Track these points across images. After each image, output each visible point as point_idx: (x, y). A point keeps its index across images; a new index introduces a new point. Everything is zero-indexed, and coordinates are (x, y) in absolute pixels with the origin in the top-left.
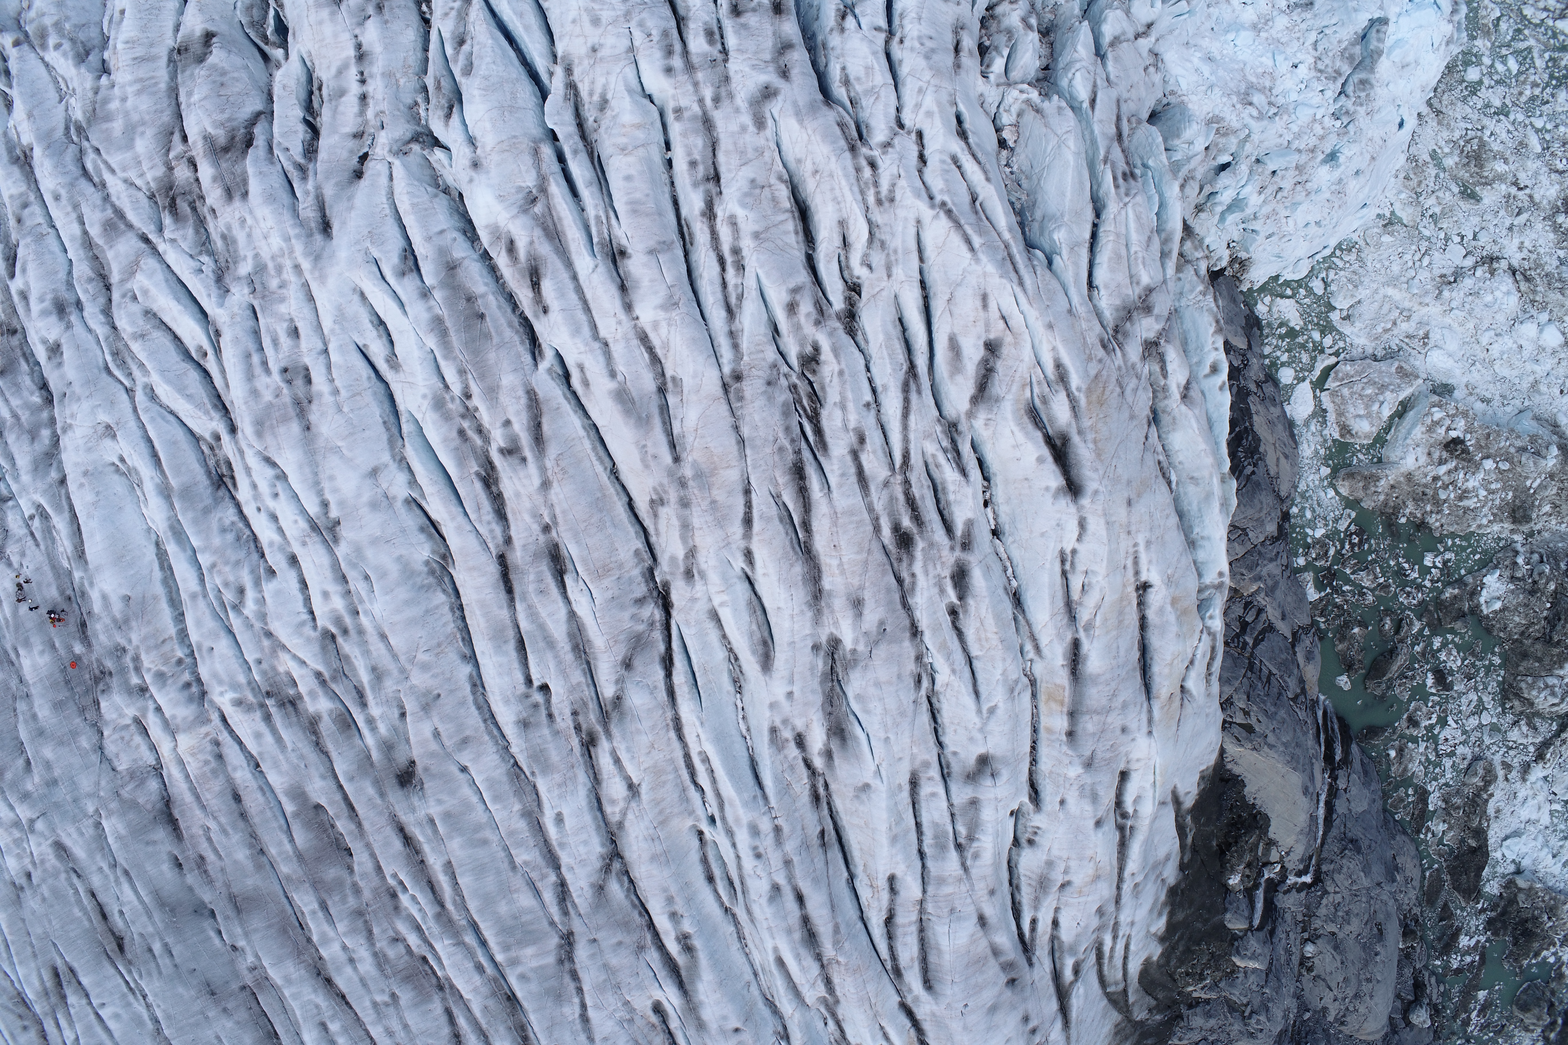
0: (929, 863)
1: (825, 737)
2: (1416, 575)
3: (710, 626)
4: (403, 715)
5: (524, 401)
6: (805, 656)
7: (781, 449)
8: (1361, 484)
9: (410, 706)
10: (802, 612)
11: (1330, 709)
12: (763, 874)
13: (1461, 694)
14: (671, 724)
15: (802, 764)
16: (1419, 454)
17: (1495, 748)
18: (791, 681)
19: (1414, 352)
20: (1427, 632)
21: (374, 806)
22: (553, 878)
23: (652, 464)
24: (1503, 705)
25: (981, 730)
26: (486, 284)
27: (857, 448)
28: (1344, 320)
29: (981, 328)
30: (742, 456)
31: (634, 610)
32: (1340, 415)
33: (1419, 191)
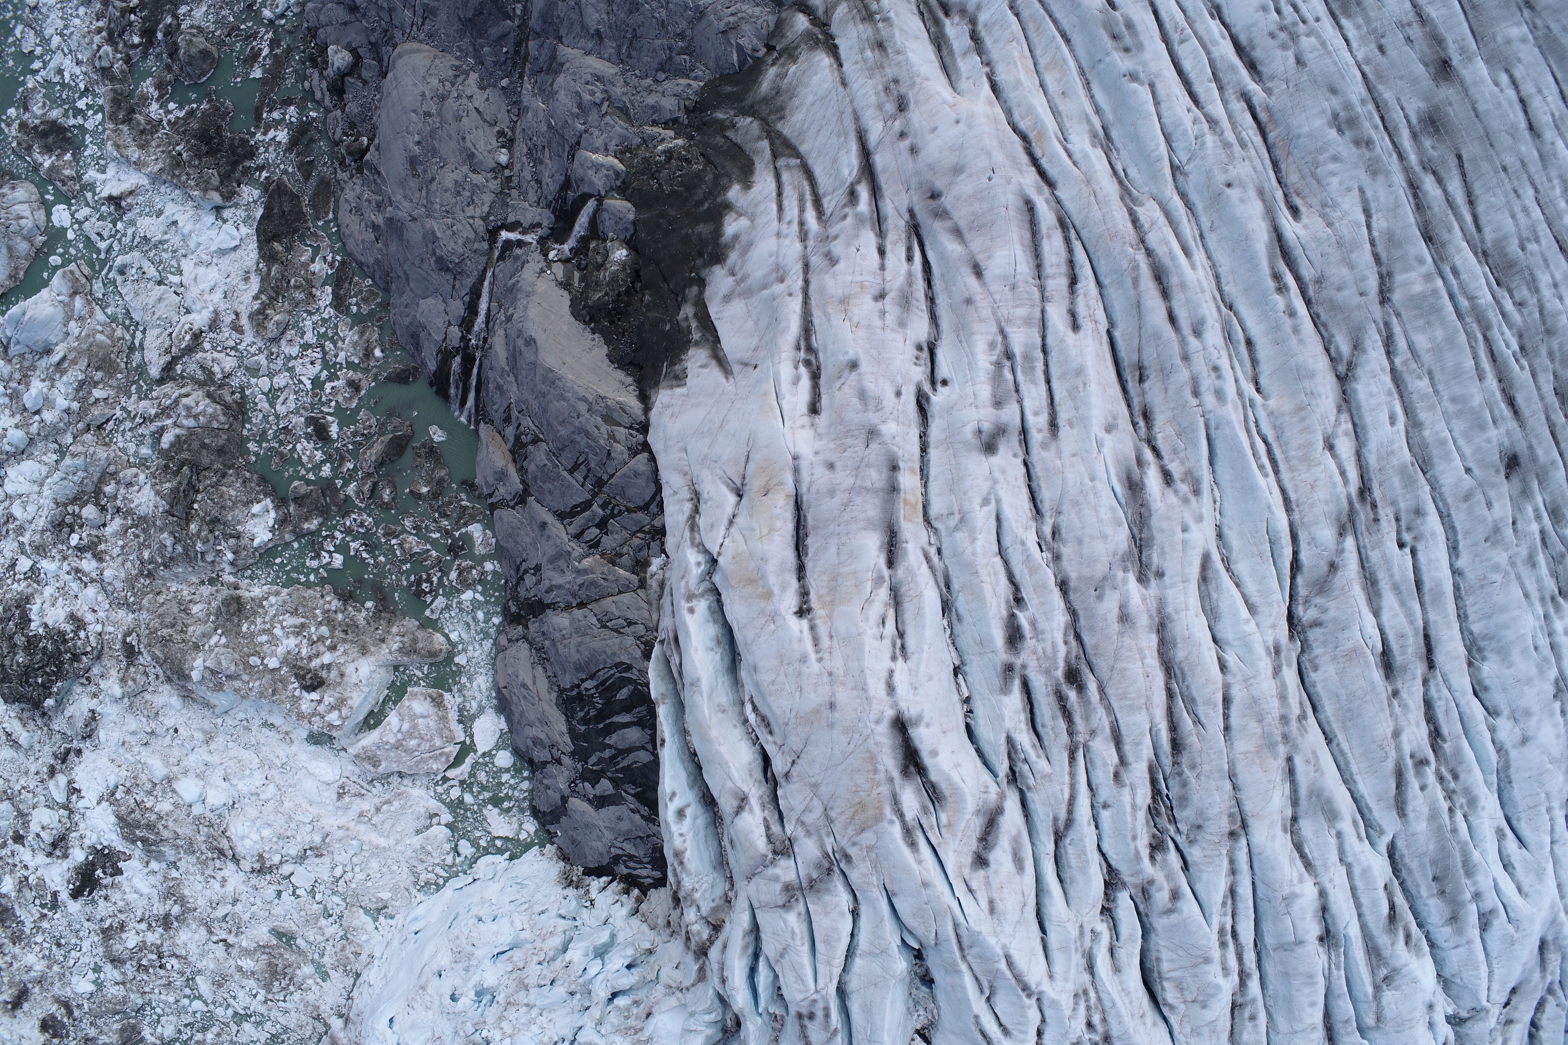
0: (1039, 341)
1: (1146, 481)
2: (353, 545)
3: (1255, 599)
4: (1514, 523)
5: (1409, 808)
6: (1171, 567)
7: (1193, 767)
8: (420, 645)
9: (1509, 532)
10: (1177, 613)
11: (455, 406)
12: (1212, 350)
13: (296, 412)
14: (1294, 506)
15: (1164, 453)
16: (354, 676)
17: (253, 350)
18: (1185, 543)
20: (339, 483)
21: (1537, 436)
22: (1398, 361)
23: (1310, 756)
24: (244, 397)
25: (995, 482)
26: (1426, 905)
27: (1122, 769)
28: (437, 815)
29: (995, 882)
30: (1232, 764)
31: (1324, 617)
32: (444, 719)
33: (344, 942)
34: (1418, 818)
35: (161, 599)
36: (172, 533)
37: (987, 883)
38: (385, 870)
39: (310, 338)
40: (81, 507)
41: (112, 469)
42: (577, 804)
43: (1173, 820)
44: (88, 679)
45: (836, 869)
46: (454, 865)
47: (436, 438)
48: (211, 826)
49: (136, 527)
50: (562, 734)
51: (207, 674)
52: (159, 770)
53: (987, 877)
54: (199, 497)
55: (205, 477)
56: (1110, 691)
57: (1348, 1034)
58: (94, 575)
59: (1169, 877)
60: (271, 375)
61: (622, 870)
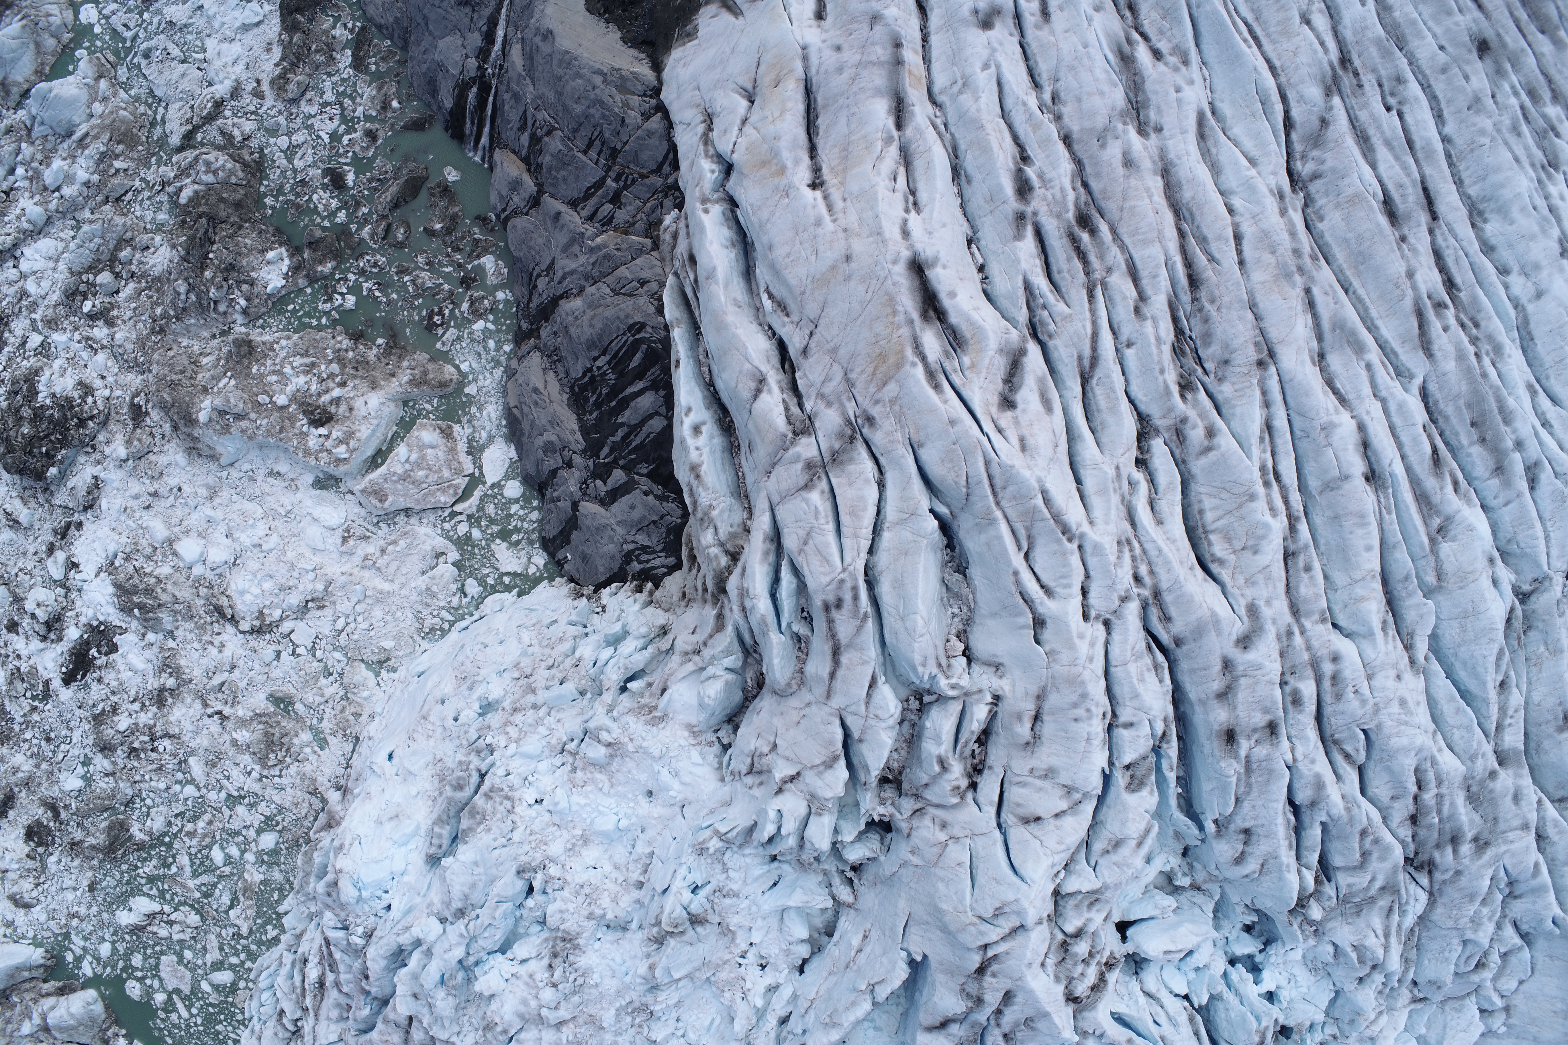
1: (1137, 56)
2: (365, 285)
4: (1493, 96)
5: (1435, 347)
6: (1168, 122)
7: (1212, 301)
8: (431, 376)
9: (1489, 102)
10: (1179, 159)
11: (470, 145)
14: (1279, 70)
15: (1151, 35)
16: (363, 409)
17: (272, 113)
18: (1179, 101)
19: (361, 522)
20: (353, 227)
21: (1503, 27)
23: (1328, 288)
25: (994, 51)
26: (1469, 455)
27: (1141, 304)
28: (443, 554)
29: (1024, 420)
30: (1251, 294)
31: (1322, 168)
32: (452, 450)
33: (344, 703)
34: (1445, 357)
35: (171, 353)
36: (186, 279)
37: (1016, 422)
38: (389, 618)
39: (329, 96)
40: (96, 275)
41: (129, 235)
42: (588, 507)
43: (1200, 361)
44: (94, 447)
45: (858, 436)
46: (460, 607)
47: (451, 178)
48: (211, 587)
49: (149, 288)
50: (573, 432)
51: (215, 416)
52: (159, 530)
53: (1016, 419)
54: (215, 247)
55: (222, 229)
56: (1122, 230)
57: (1410, 595)
58: (105, 342)
59: (1202, 415)
60: (289, 134)
61: (636, 566)
